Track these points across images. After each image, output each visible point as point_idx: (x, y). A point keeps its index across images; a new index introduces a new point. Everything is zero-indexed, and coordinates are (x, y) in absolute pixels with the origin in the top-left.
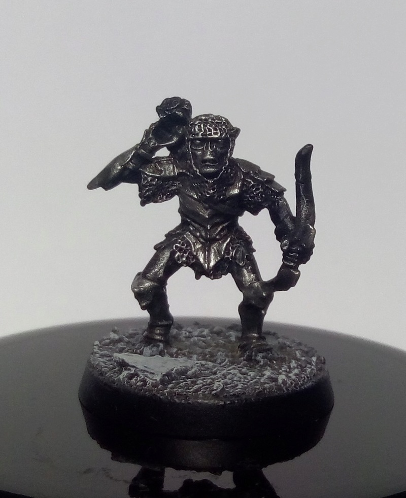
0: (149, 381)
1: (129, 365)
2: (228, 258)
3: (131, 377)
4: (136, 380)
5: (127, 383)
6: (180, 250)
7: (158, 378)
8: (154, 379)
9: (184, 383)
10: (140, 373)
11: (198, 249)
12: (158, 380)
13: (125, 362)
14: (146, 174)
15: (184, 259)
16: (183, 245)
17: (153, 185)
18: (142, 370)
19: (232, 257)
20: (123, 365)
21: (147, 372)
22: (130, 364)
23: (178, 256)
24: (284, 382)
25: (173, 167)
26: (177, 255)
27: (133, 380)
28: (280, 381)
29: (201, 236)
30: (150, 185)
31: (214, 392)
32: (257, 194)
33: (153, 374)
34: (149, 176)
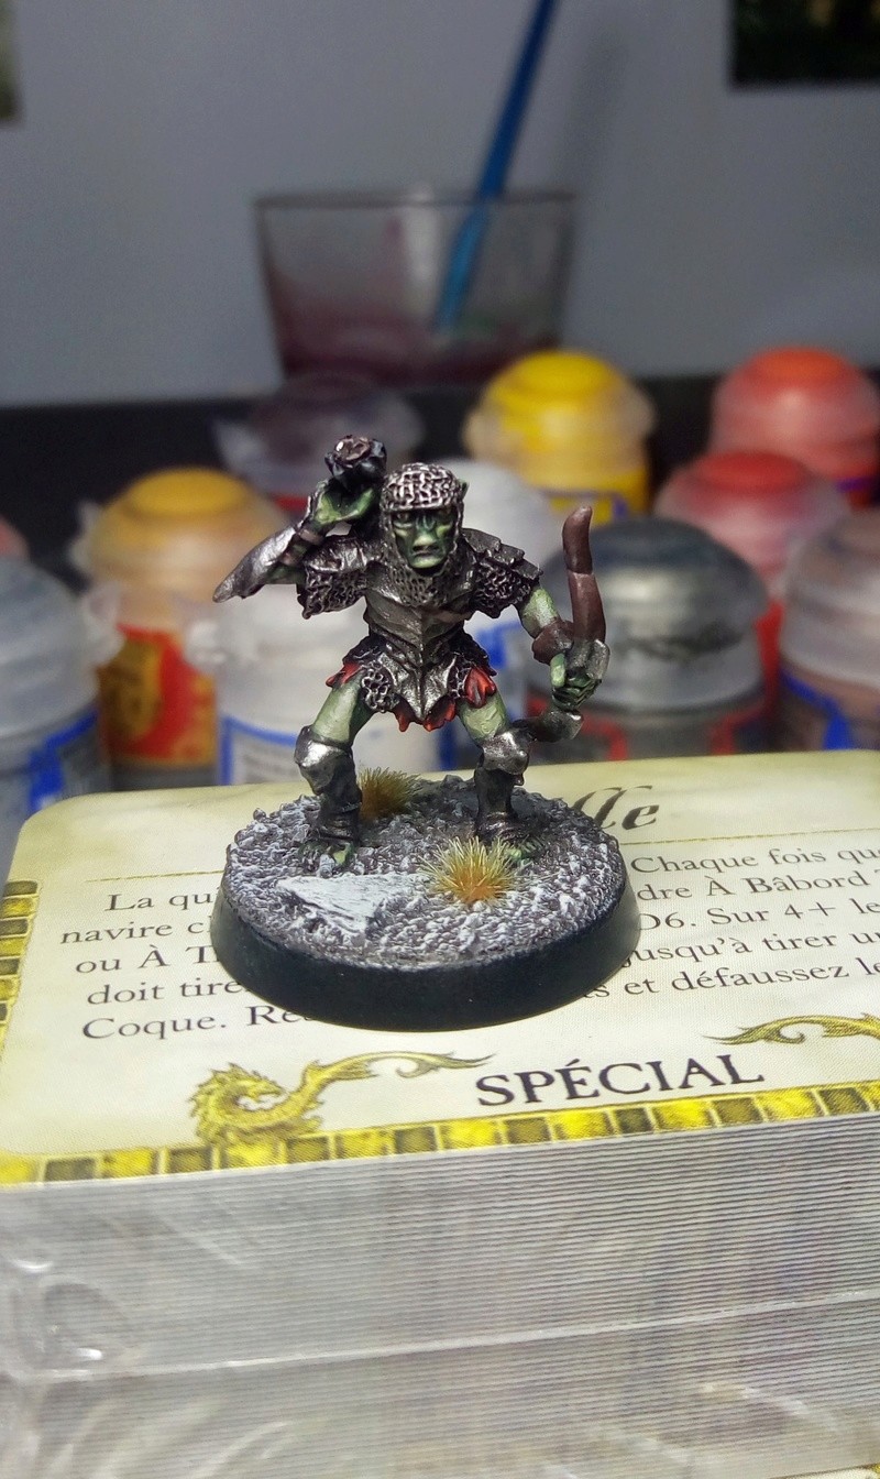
0: (347, 935)
1: (305, 903)
2: (454, 694)
3: (313, 925)
4: (323, 933)
5: (307, 939)
6: (374, 686)
7: (362, 926)
8: (354, 929)
9: (405, 929)
10: (327, 918)
11: (403, 682)
12: (362, 931)
13: (297, 898)
14: (314, 570)
15: (381, 701)
16: (377, 677)
17: (327, 586)
18: (330, 912)
19: (460, 691)
20: (294, 902)
21: (340, 915)
22: (307, 900)
23: (372, 697)
24: (571, 909)
25: (358, 553)
26: (368, 696)
27: (317, 934)
28: (564, 907)
29: (408, 661)
30: (320, 588)
31: (462, 948)
32: (500, 587)
33: (351, 919)
34: (317, 572)
